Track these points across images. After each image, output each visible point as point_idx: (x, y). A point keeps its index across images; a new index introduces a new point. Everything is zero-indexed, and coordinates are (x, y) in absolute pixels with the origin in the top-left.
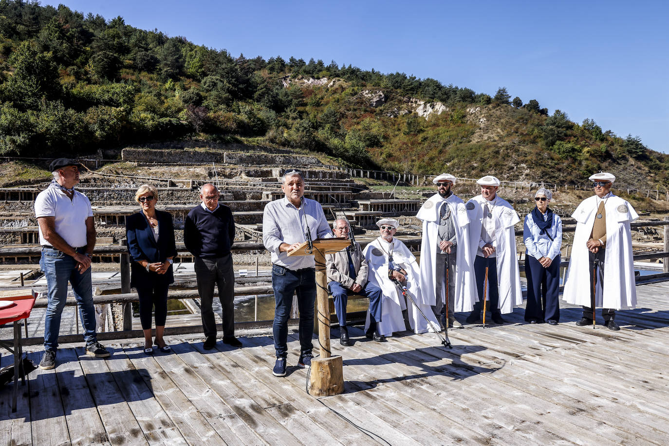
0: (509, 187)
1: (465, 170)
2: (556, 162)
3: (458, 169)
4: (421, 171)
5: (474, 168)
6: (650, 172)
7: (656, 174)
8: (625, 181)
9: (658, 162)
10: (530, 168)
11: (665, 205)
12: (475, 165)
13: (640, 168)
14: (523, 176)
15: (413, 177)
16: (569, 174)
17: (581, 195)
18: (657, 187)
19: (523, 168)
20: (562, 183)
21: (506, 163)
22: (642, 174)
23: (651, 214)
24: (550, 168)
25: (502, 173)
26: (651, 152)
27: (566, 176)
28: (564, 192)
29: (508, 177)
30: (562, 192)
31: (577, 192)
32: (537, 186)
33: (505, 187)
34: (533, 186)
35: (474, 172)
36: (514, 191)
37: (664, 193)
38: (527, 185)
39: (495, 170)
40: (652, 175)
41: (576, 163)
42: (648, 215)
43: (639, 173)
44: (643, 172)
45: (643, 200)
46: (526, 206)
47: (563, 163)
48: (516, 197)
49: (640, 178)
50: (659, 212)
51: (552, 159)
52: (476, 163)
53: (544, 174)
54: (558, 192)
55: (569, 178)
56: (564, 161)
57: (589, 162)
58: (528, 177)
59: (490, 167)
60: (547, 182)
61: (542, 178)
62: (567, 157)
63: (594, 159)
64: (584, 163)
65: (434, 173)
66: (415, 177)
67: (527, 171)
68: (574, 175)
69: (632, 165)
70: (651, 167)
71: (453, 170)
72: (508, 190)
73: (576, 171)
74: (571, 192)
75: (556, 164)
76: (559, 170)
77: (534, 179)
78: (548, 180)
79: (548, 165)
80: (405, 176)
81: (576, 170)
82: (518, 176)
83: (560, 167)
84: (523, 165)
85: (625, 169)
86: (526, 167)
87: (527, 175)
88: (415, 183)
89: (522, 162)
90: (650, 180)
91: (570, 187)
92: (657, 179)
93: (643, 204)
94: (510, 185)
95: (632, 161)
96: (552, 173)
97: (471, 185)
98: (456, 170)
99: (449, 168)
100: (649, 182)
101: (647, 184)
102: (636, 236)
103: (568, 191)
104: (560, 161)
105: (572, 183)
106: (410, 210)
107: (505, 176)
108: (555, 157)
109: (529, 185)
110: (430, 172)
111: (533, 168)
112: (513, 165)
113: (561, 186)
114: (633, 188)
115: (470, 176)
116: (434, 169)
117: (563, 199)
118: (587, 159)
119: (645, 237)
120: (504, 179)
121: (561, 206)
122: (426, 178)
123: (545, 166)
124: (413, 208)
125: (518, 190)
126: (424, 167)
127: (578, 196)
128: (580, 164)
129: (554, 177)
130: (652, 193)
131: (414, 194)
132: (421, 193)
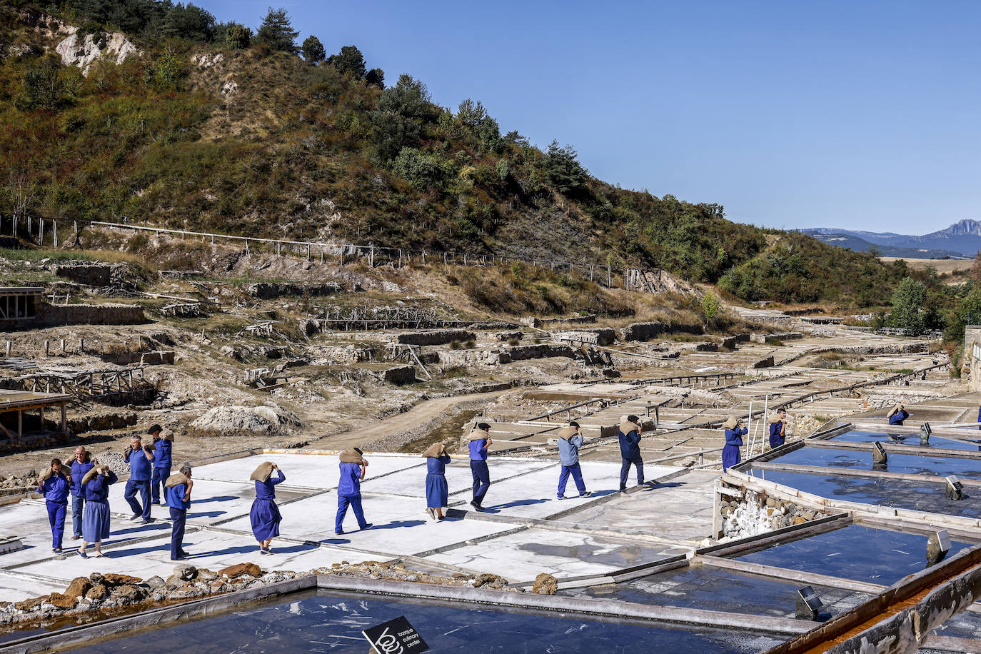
0: (293, 254)
1: (183, 209)
2: (402, 196)
3: (166, 206)
4: (64, 209)
5: (206, 206)
6: (595, 227)
7: (606, 231)
8: (547, 245)
9: (608, 203)
10: (343, 209)
11: (624, 299)
12: (210, 197)
13: (575, 217)
14: (327, 228)
15: (41, 223)
16: (432, 226)
17: (457, 275)
18: (608, 258)
19: (327, 208)
20: (415, 247)
21: (286, 195)
22: (579, 230)
23: (599, 319)
24: (388, 211)
25: (275, 221)
26: (596, 183)
27: (423, 231)
28: (421, 268)
29: (291, 230)
30: (416, 268)
31: (448, 268)
32: (360, 253)
33: (283, 254)
34: (350, 252)
35: (206, 216)
36: (305, 266)
37: (621, 273)
38: (336, 249)
39: (260, 212)
40: (599, 232)
41: (446, 202)
42: (593, 320)
43: (573, 229)
44: (582, 226)
45: (582, 287)
46: (332, 302)
47: (417, 200)
48: (310, 280)
49: (576, 239)
50: (613, 314)
51: (395, 190)
52: (212, 193)
53: (375, 225)
54: (406, 268)
55: (430, 235)
56: (419, 194)
57: (472, 199)
58: (338, 232)
59: (248, 203)
60: (381, 245)
61: (369, 234)
62: (425, 187)
63: (483, 193)
64: (462, 201)
65: (103, 215)
66: (48, 226)
67: (336, 217)
68: (441, 228)
69: (560, 209)
70: (596, 216)
71: (152, 210)
72: (291, 262)
73: (446, 220)
74: (434, 267)
75: (401, 202)
76: (409, 216)
77: (351, 236)
78: (385, 239)
79: (383, 203)
80: (14, 219)
81: (445, 215)
82: (315, 227)
83: (410, 209)
84: (329, 203)
85: (546, 218)
86: (332, 207)
87: (335, 226)
88: (48, 241)
89: (325, 194)
90: (596, 244)
91: (434, 256)
92: (608, 241)
93: (583, 297)
94: (296, 250)
95: (559, 200)
96: (392, 224)
97: (200, 249)
98: (159, 209)
99: (142, 203)
100: (593, 249)
101: (590, 254)
102: (568, 372)
103: (429, 266)
104: (411, 196)
105: (437, 246)
107: (284, 228)
108: (398, 186)
109: (341, 251)
110: (89, 213)
111: (350, 210)
112: (302, 201)
113: (412, 253)
114: (562, 260)
115: (197, 225)
116: (102, 206)
117: (416, 284)
118: (468, 193)
119: (588, 371)
120: (282, 234)
121: (412, 301)
122: (80, 228)
123: (376, 206)
125: (316, 261)
126: (75, 198)
127: (449, 278)
128: (454, 202)
129: (397, 232)
130: (598, 272)
131: (34, 270)
132: (54, 268)
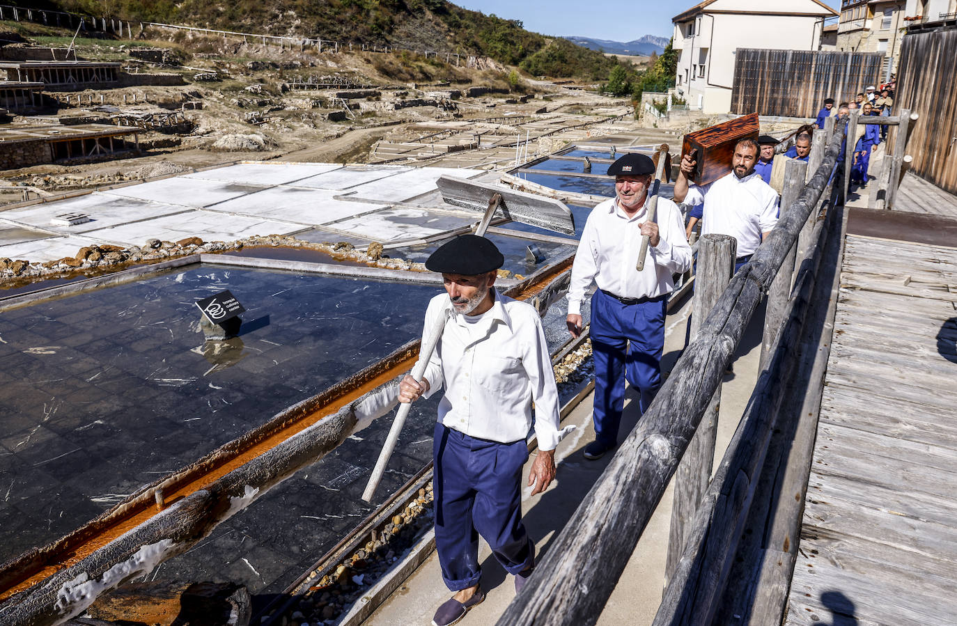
0: (272, 44)
1: (206, 16)
2: (337, 10)
3: (195, 14)
4: (133, 15)
5: (219, 14)
6: (450, 31)
7: (456, 34)
8: (422, 41)
9: (457, 17)
10: (301, 17)
11: (466, 73)
12: (221, 9)
13: (438, 25)
14: (292, 29)
15: (120, 23)
16: (355, 28)
17: (370, 58)
18: (457, 49)
19: (292, 16)
20: (344, 42)
21: (267, 8)
22: (441, 33)
23: (451, 85)
24: (329, 19)
25: (261, 23)
26: (452, 6)
27: (350, 31)
28: (348, 53)
29: (271, 29)
30: (346, 53)
31: (365, 53)
32: (312, 44)
33: (267, 44)
34: (306, 44)
35: (219, 20)
36: (280, 51)
37: (464, 58)
38: (298, 42)
39: (252, 18)
40: (452, 34)
41: (363, 14)
42: (448, 85)
43: (438, 32)
44: (443, 30)
45: (442, 66)
46: (297, 73)
47: (346, 12)
48: (283, 60)
49: (439, 38)
50: (460, 82)
51: (331, 6)
52: (222, 6)
53: (321, 27)
54: (340, 53)
55: (354, 33)
56: (347, 9)
57: (379, 13)
58: (299, 31)
59: (244, 12)
60: (325, 39)
61: (318, 32)
62: (350, 5)
63: (385, 9)
64: (373, 14)
65: (157, 19)
66: (125, 26)
67: (298, 22)
68: (360, 30)
69: (430, 20)
70: (450, 25)
71: (187, 16)
72: (272, 49)
73: (363, 25)
74: (356, 53)
75: (336, 13)
76: (341, 22)
77: (307, 34)
78: (327, 36)
79: (326, 14)
80: (104, 21)
81: (362, 23)
82: (285, 28)
83: (341, 17)
84: (292, 13)
85: (422, 25)
86: (295, 16)
87: (297, 27)
88: (125, 34)
89: (290, 8)
90: (449, 41)
91: (356, 46)
92: (457, 40)
93: (443, 71)
94: (274, 42)
95: (429, 15)
96: (331, 27)
97: (217, 40)
98: (191, 16)
99: (181, 12)
100: (449, 44)
101: (447, 46)
102: (434, 114)
103: (353, 52)
104: (342, 10)
105: (358, 40)
106: (103, 79)
107: (267, 28)
108: (334, 3)
109: (301, 43)
110: (149, 18)
111: (306, 18)
112: (277, 12)
113: (343, 44)
114: (431, 51)
115: (215, 27)
116: (157, 14)
117: (346, 63)
118: (376, 9)
119: (445, 114)
120: (265, 32)
121: (344, 73)
122: (144, 27)
123: (321, 16)
124: (109, 76)
125: (286, 49)
126: (140, 9)
127: (365, 60)
128: (367, 14)
129: (334, 32)
130: (452, 57)
131: (115, 52)
132: (128, 51)
